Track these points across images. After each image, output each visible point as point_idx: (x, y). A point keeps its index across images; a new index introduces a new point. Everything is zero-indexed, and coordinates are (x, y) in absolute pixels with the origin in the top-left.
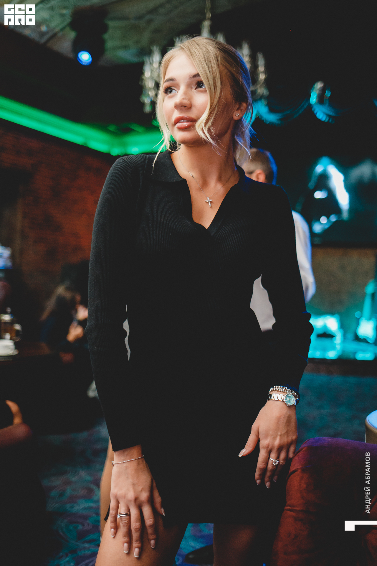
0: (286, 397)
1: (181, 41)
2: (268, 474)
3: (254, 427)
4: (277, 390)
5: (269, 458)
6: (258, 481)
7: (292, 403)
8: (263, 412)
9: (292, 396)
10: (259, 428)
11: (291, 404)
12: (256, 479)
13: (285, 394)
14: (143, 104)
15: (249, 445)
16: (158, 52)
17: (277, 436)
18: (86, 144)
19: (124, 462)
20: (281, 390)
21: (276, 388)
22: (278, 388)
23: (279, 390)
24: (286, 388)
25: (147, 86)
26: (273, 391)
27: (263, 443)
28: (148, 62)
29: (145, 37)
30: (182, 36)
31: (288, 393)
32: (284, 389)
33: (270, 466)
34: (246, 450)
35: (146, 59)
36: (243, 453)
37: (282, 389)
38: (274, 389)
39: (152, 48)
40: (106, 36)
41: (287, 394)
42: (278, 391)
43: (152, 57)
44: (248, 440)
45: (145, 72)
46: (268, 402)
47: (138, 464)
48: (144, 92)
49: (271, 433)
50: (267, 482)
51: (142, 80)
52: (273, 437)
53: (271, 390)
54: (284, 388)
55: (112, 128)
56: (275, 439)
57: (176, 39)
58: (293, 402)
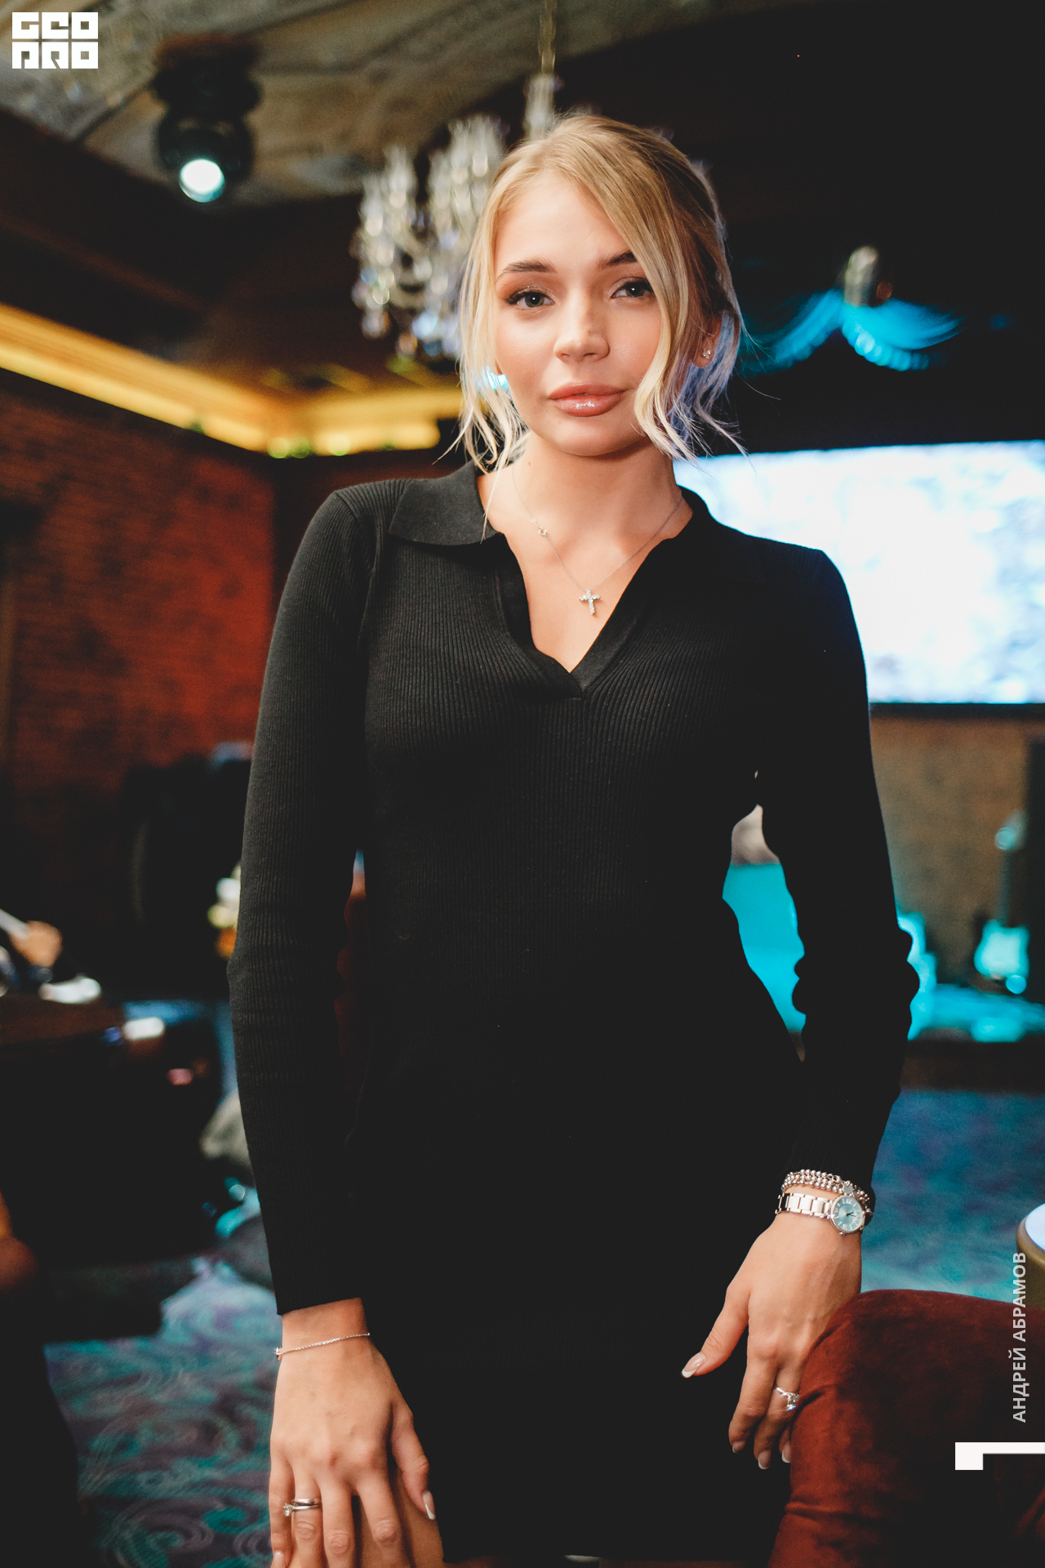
0: (836, 1206)
1: (470, 131)
2: (766, 1431)
3: (735, 1290)
4: (811, 1183)
5: (775, 1385)
6: (736, 1446)
7: (854, 1226)
8: (762, 1245)
9: (856, 1204)
10: (749, 1295)
11: (852, 1229)
12: (730, 1439)
13: (835, 1196)
14: (360, 313)
15: (714, 1343)
16: (405, 162)
17: (802, 1322)
18: (197, 425)
19: (305, 1349)
20: (823, 1185)
21: (808, 1177)
22: (814, 1178)
23: (817, 1184)
24: (838, 1178)
25: (371, 259)
26: (797, 1184)
27: (761, 1341)
28: (377, 192)
29: (367, 125)
30: (473, 119)
31: (843, 1194)
32: (830, 1182)
33: (775, 1411)
34: (704, 1357)
35: (371, 184)
36: (696, 1365)
37: (825, 1181)
38: (799, 1180)
39: (386, 153)
40: (257, 119)
41: (841, 1196)
42: (814, 1186)
43: (387, 178)
44: (713, 1329)
45: (365, 219)
46: (780, 1219)
47: (347, 1355)
48: (363, 278)
49: (785, 1311)
50: (760, 1452)
51: (359, 241)
52: (790, 1325)
53: (786, 1184)
54: (831, 1177)
55: (274, 377)
56: (795, 1329)
57: (454, 126)
58: (857, 1222)
